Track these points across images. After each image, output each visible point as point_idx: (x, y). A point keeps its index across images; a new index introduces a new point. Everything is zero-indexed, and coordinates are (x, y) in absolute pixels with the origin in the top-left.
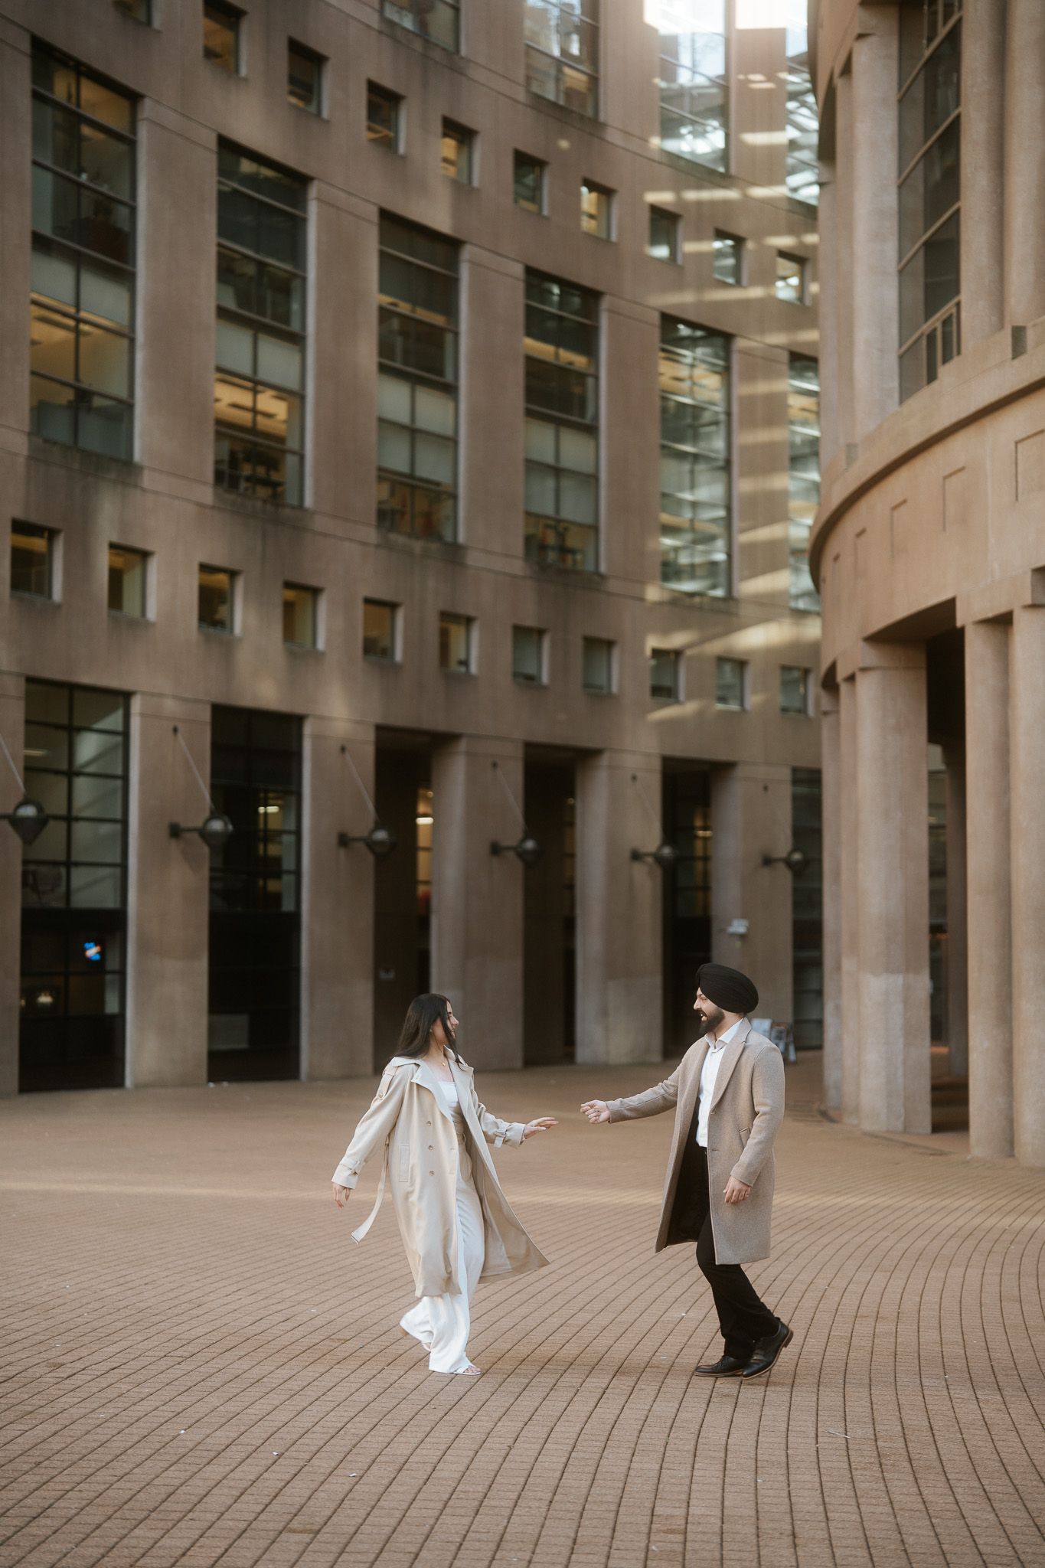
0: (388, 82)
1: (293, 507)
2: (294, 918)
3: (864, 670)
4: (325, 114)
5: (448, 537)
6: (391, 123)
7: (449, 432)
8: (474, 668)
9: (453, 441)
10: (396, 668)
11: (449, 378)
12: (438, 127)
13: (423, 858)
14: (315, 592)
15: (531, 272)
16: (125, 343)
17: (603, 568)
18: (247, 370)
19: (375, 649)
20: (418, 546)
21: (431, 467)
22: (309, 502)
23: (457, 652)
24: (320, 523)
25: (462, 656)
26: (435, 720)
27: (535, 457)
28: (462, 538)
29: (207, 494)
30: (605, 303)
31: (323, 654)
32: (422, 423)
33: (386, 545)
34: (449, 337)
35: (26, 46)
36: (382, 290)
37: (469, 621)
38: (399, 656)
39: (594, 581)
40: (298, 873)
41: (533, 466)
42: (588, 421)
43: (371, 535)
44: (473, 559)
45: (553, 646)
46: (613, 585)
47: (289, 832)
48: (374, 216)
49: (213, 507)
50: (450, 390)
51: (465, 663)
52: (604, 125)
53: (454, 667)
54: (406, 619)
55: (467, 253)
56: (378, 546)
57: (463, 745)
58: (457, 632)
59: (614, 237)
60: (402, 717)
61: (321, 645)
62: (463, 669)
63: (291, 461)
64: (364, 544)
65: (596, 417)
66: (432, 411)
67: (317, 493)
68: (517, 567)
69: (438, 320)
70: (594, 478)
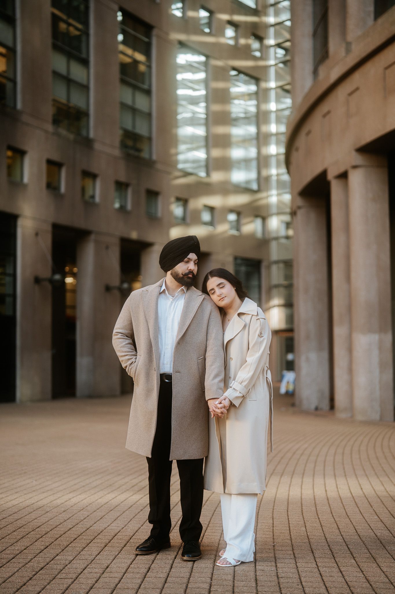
1: (12, 108)
2: (13, 319)
3: (355, 167)
5: (84, 133)
7: (85, 82)
8: (97, 199)
9: (86, 88)
10: (61, 196)
11: (84, 56)
13: (69, 296)
14: (22, 153)
15: (122, 10)
17: (154, 157)
19: (51, 186)
20: (72, 137)
21: (77, 100)
22: (19, 106)
23: (89, 192)
24: (25, 118)
25: (91, 194)
26: (80, 223)
27: (124, 101)
28: (92, 135)
30: (155, 32)
31: (27, 185)
32: (72, 76)
33: (56, 134)
34: (84, 38)
37: (94, 176)
38: (63, 189)
39: (150, 164)
40: (14, 296)
41: (124, 106)
42: (146, 87)
43: (50, 128)
44: (97, 146)
45: (133, 193)
46: (159, 166)
47: (9, 275)
50: (86, 63)
51: (93, 197)
53: (87, 198)
54: (66, 172)
56: (53, 133)
57: (93, 237)
58: (89, 182)
59: (158, 1)
60: (64, 220)
61: (26, 180)
62: (91, 200)
64: (46, 132)
65: (150, 85)
66: (77, 71)
67: (23, 102)
68: (117, 152)
69: (80, 26)
70: (149, 115)
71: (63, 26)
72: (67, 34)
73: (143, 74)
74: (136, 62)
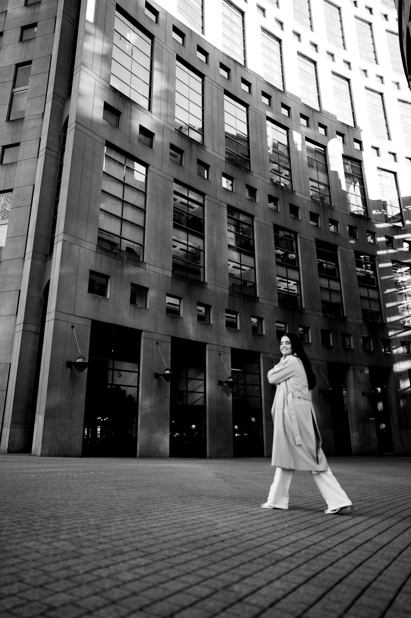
0: (314, 212)
1: (300, 308)
4: (300, 219)
5: (342, 314)
6: (316, 221)
7: (339, 290)
8: (352, 347)
9: (340, 292)
10: (332, 347)
11: (337, 277)
12: (328, 221)
14: (308, 328)
15: (356, 252)
16: (253, 270)
17: (384, 322)
18: (285, 276)
19: (325, 342)
20: (334, 317)
21: (335, 299)
22: (304, 306)
23: (347, 343)
24: (307, 311)
25: (349, 345)
26: (343, 360)
27: (363, 295)
28: (345, 315)
29: (277, 304)
30: (377, 258)
31: (311, 343)
32: (331, 288)
33: (325, 316)
34: (337, 268)
35: (226, 206)
36: (318, 258)
37: (349, 336)
38: (331, 344)
39: (382, 325)
41: (362, 298)
42: (375, 286)
43: (321, 314)
44: (349, 320)
45: (373, 341)
46: (388, 326)
48: (314, 240)
49: (278, 307)
50: (338, 280)
51: (350, 346)
52: (370, 219)
53: (347, 347)
54: (332, 334)
55: (339, 248)
56: (323, 317)
57: (351, 367)
58: (346, 339)
59: (376, 243)
60: (334, 359)
61: (310, 341)
62: (349, 348)
63: (299, 297)
64: (319, 316)
65: (377, 286)
66: (334, 285)
67: (305, 304)
68: (361, 321)
69: (334, 264)
70: (379, 299)
71: (325, 265)
72: (327, 269)
73: (373, 279)
74: (368, 275)
